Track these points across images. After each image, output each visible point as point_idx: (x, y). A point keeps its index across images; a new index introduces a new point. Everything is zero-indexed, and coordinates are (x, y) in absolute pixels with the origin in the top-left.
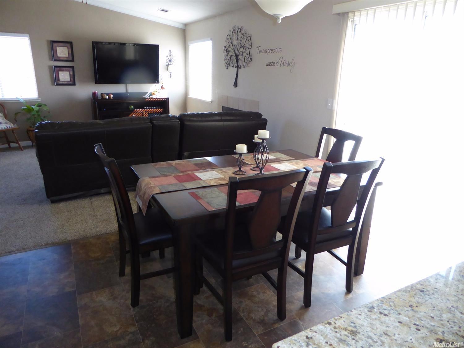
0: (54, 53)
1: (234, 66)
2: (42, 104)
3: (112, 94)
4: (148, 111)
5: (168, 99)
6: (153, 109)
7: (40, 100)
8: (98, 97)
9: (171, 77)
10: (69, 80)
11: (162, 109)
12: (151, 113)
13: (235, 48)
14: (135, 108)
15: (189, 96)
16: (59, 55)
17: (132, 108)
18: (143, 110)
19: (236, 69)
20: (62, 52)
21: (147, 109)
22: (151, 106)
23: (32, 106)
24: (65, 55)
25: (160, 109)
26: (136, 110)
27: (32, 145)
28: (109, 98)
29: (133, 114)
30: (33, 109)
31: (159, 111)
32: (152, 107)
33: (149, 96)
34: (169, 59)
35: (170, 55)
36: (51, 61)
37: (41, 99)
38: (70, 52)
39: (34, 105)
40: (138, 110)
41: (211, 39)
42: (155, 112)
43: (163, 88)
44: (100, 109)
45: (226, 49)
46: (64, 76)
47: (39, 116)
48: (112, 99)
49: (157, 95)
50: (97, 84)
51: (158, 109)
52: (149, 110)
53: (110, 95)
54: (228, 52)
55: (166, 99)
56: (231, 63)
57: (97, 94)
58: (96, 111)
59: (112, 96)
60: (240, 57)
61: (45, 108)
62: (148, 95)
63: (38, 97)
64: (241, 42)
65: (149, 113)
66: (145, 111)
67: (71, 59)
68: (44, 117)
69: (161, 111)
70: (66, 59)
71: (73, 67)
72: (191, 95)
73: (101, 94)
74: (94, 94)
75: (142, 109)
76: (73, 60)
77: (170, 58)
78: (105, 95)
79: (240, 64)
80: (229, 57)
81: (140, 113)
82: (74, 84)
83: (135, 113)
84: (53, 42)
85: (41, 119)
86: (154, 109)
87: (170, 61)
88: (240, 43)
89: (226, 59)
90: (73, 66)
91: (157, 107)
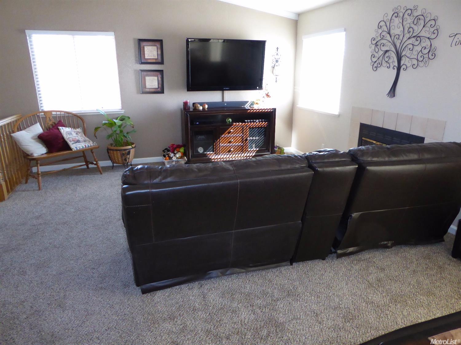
0: (142, 55)
1: (392, 66)
2: (126, 117)
3: (207, 103)
4: (249, 126)
5: (275, 109)
6: (255, 123)
7: (123, 112)
8: (189, 107)
9: (276, 81)
10: (157, 87)
11: (267, 123)
12: (253, 128)
13: (396, 40)
14: (233, 122)
15: (298, 106)
16: (146, 57)
17: (230, 121)
18: (244, 123)
19: (396, 71)
20: (151, 52)
21: (248, 122)
22: (253, 120)
23: (114, 120)
24: (154, 56)
25: (264, 123)
26: (235, 124)
27: (112, 165)
28: (204, 109)
29: (231, 129)
30: (115, 123)
31: (262, 126)
32: (255, 120)
33: (250, 106)
34: (275, 59)
35: (277, 54)
36: (137, 63)
37: (124, 110)
38: (159, 53)
39: (117, 119)
40: (238, 124)
41: (345, 30)
42: (257, 126)
43: (268, 96)
44: (192, 123)
45: (374, 42)
46: (152, 82)
47: (121, 131)
48: (207, 110)
49: (260, 105)
50: (189, 92)
51: (261, 123)
52: (250, 124)
53: (205, 105)
54: (379, 47)
55: (272, 110)
56: (384, 62)
57: (189, 104)
58: (188, 126)
59: (206, 106)
60: (405, 53)
61: (129, 122)
62: (248, 105)
63: (121, 108)
64: (411, 30)
65: (250, 128)
66: (246, 125)
67: (160, 60)
68: (127, 133)
69: (265, 125)
70: (154, 61)
71: (161, 72)
72: (301, 104)
73: (194, 104)
74: (185, 104)
75: (242, 123)
76: (162, 63)
77: (277, 57)
78: (199, 105)
79: (407, 63)
80: (381, 53)
81: (240, 127)
82: (162, 92)
83: (234, 128)
84: (140, 41)
85: (124, 135)
86: (257, 122)
87: (277, 61)
88: (409, 32)
89: (373, 56)
90: (161, 69)
91: (260, 120)
